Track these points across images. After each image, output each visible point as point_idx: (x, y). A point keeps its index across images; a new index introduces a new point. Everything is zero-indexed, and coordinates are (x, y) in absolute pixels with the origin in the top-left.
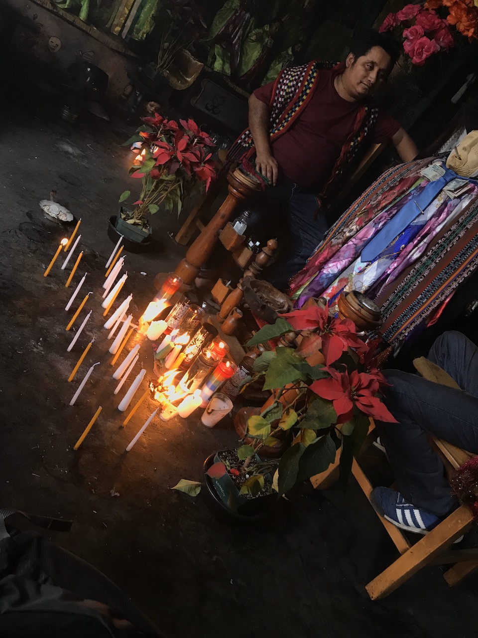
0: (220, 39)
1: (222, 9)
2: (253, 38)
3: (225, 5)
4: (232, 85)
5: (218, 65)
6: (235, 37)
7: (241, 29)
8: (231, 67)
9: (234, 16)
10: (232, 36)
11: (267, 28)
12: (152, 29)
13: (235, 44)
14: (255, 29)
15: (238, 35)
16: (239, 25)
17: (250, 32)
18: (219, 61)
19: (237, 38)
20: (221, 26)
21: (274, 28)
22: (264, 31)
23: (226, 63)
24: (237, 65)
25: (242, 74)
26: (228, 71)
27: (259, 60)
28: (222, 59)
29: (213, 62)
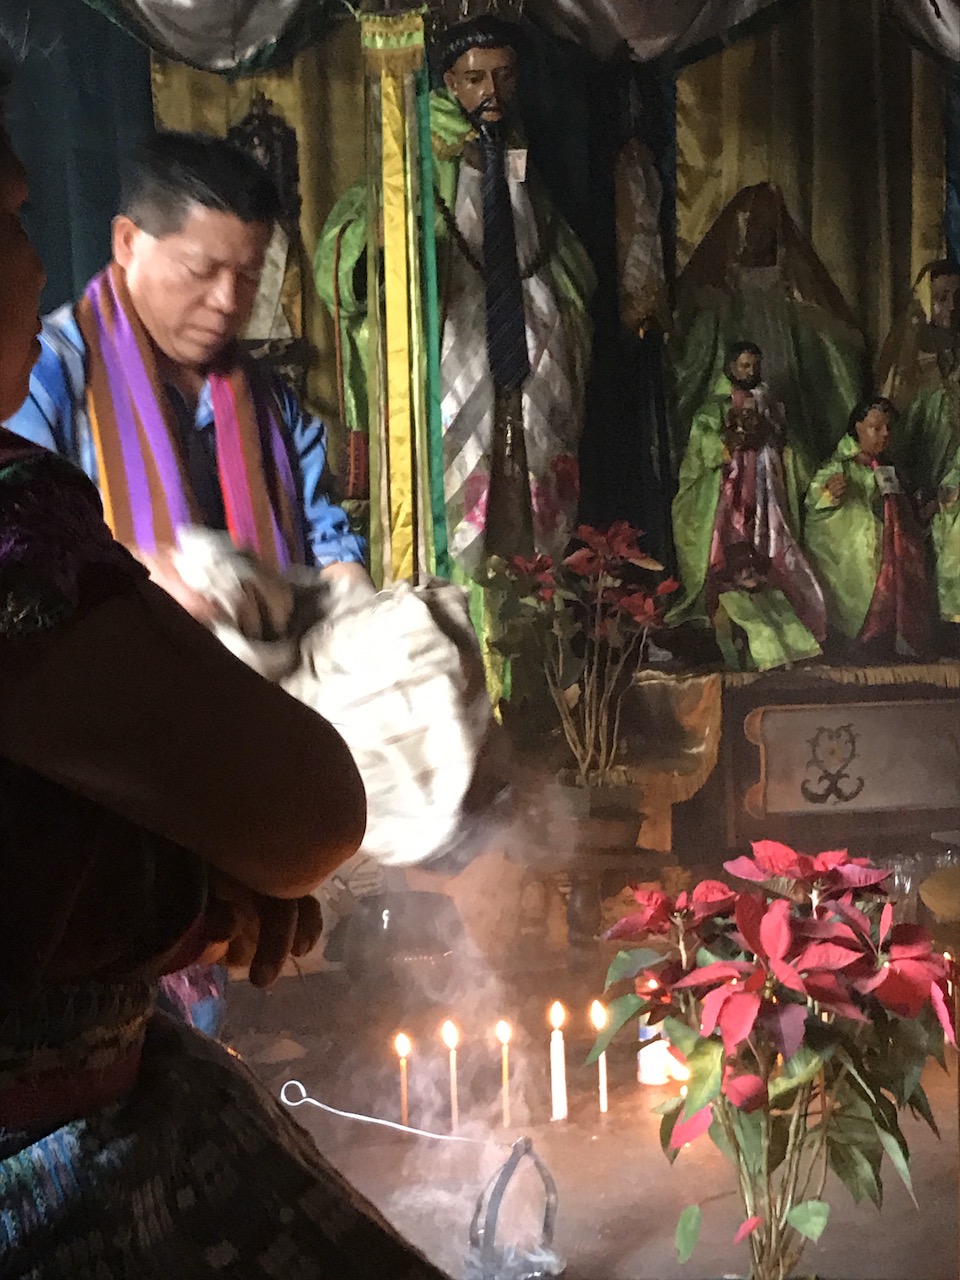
0: (721, 578)
1: (681, 492)
2: (825, 500)
3: (682, 474)
4: (847, 677)
5: (764, 648)
6: (765, 537)
7: (771, 506)
8: (810, 626)
9: (729, 486)
10: (757, 540)
11: (848, 447)
12: (508, 679)
13: (780, 554)
14: (812, 475)
15: (772, 523)
16: (760, 498)
17: (803, 495)
18: (759, 634)
19: (773, 534)
20: (705, 538)
21: (871, 432)
22: (846, 461)
23: (785, 627)
24: (822, 609)
25: (858, 624)
26: (807, 643)
27: (885, 547)
28: (765, 623)
29: (745, 650)
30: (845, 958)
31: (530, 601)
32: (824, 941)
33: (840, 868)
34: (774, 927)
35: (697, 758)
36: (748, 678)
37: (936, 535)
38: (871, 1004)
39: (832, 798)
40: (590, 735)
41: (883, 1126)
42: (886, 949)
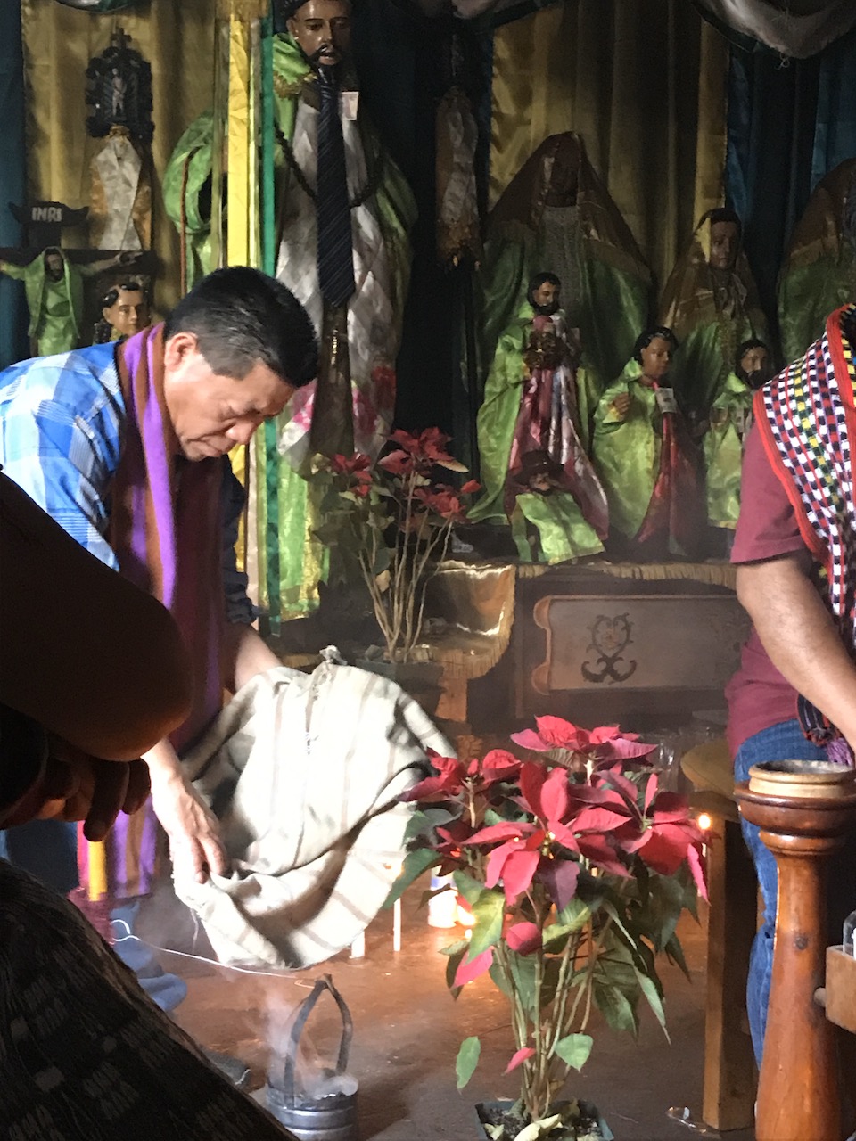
0: (519, 480)
1: (486, 403)
2: (611, 416)
3: (488, 388)
4: (625, 572)
5: (554, 545)
6: (558, 446)
7: (564, 419)
8: (594, 526)
9: (528, 400)
10: (551, 450)
11: (633, 370)
12: (327, 564)
13: (571, 462)
14: (602, 393)
15: (565, 434)
16: (555, 412)
17: (593, 408)
18: (550, 532)
19: (565, 444)
20: (506, 444)
21: (654, 357)
22: (630, 383)
23: (573, 525)
24: (605, 512)
25: (636, 527)
27: (662, 459)
28: (555, 522)
29: (537, 547)
30: (616, 821)
31: (349, 495)
32: (597, 806)
33: (612, 742)
34: (554, 792)
35: (491, 640)
36: (538, 571)
37: (707, 450)
38: (637, 864)
39: (608, 678)
40: (397, 617)
41: (643, 972)
42: (650, 814)
